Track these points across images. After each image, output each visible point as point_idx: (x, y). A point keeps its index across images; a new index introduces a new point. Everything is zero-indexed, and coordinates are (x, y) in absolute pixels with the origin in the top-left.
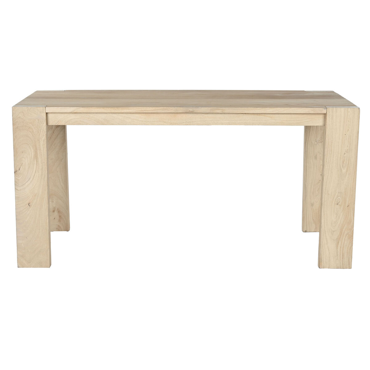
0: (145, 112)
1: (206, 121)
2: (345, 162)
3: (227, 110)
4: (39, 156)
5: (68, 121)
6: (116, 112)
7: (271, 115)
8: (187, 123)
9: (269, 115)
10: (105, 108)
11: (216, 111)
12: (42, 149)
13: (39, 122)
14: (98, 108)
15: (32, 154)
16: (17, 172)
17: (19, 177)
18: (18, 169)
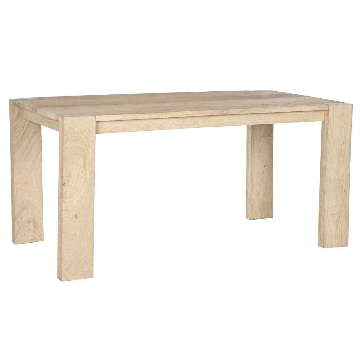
0: (185, 116)
1: (232, 122)
2: (342, 153)
3: (253, 111)
4: (87, 166)
5: (113, 129)
6: (160, 117)
7: (284, 114)
8: (217, 125)
9: (282, 114)
10: (151, 114)
11: (244, 112)
12: (91, 159)
13: (89, 132)
14: (144, 115)
15: (82, 164)
16: (65, 184)
17: (67, 189)
18: (66, 181)
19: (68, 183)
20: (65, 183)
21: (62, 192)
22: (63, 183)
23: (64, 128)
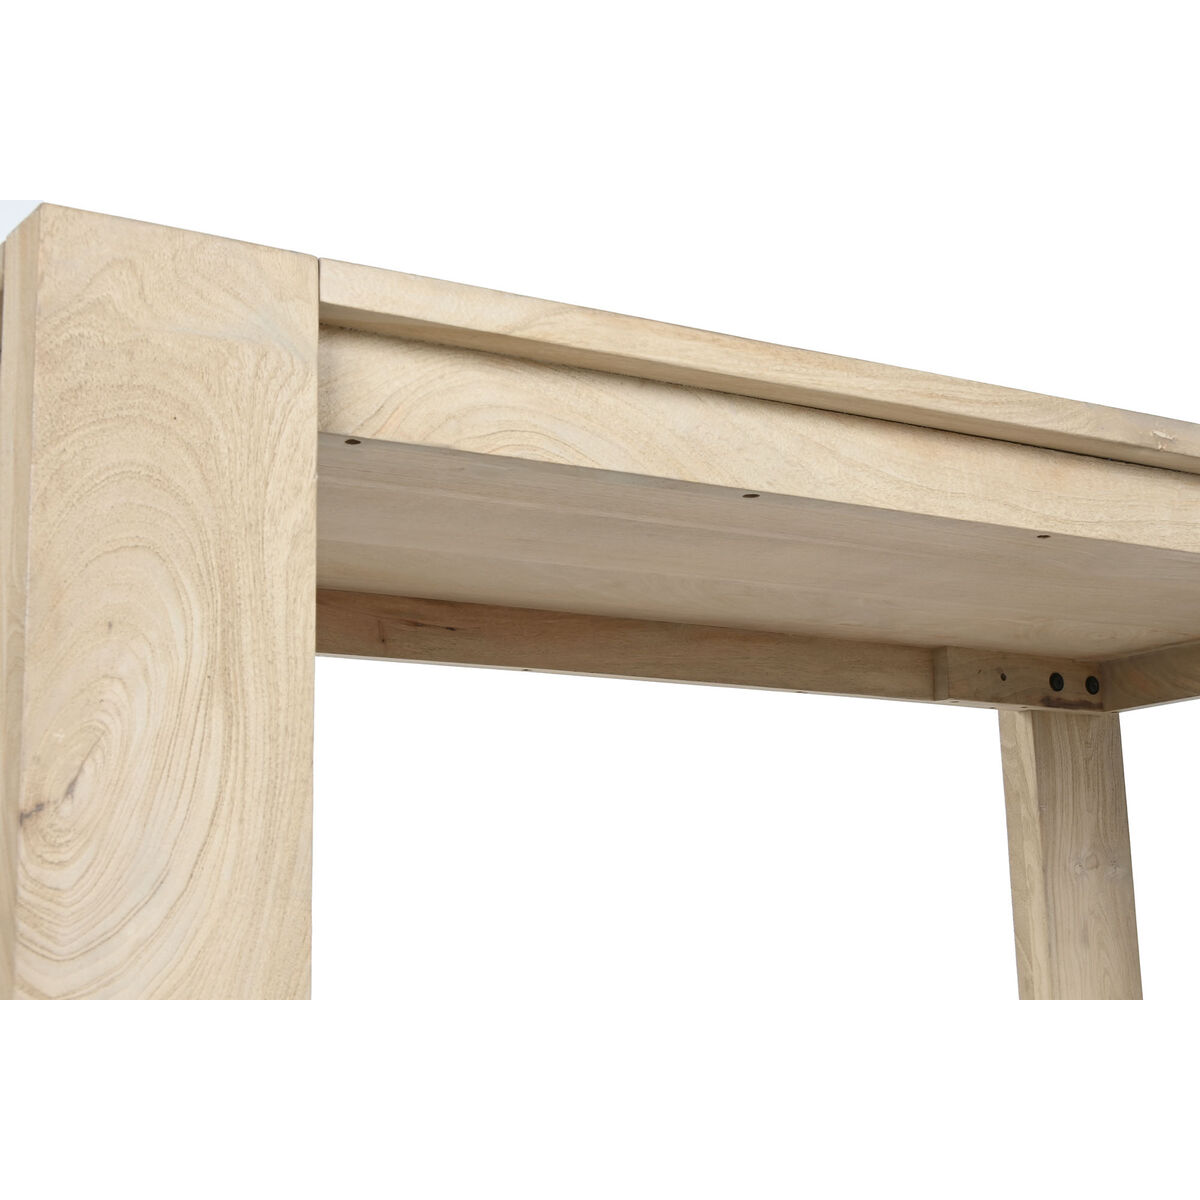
16: (46, 818)
17: (61, 864)
18: (53, 789)
19: (66, 808)
20: (40, 807)
21: (15, 892)
22: (25, 802)
23: (42, 294)
